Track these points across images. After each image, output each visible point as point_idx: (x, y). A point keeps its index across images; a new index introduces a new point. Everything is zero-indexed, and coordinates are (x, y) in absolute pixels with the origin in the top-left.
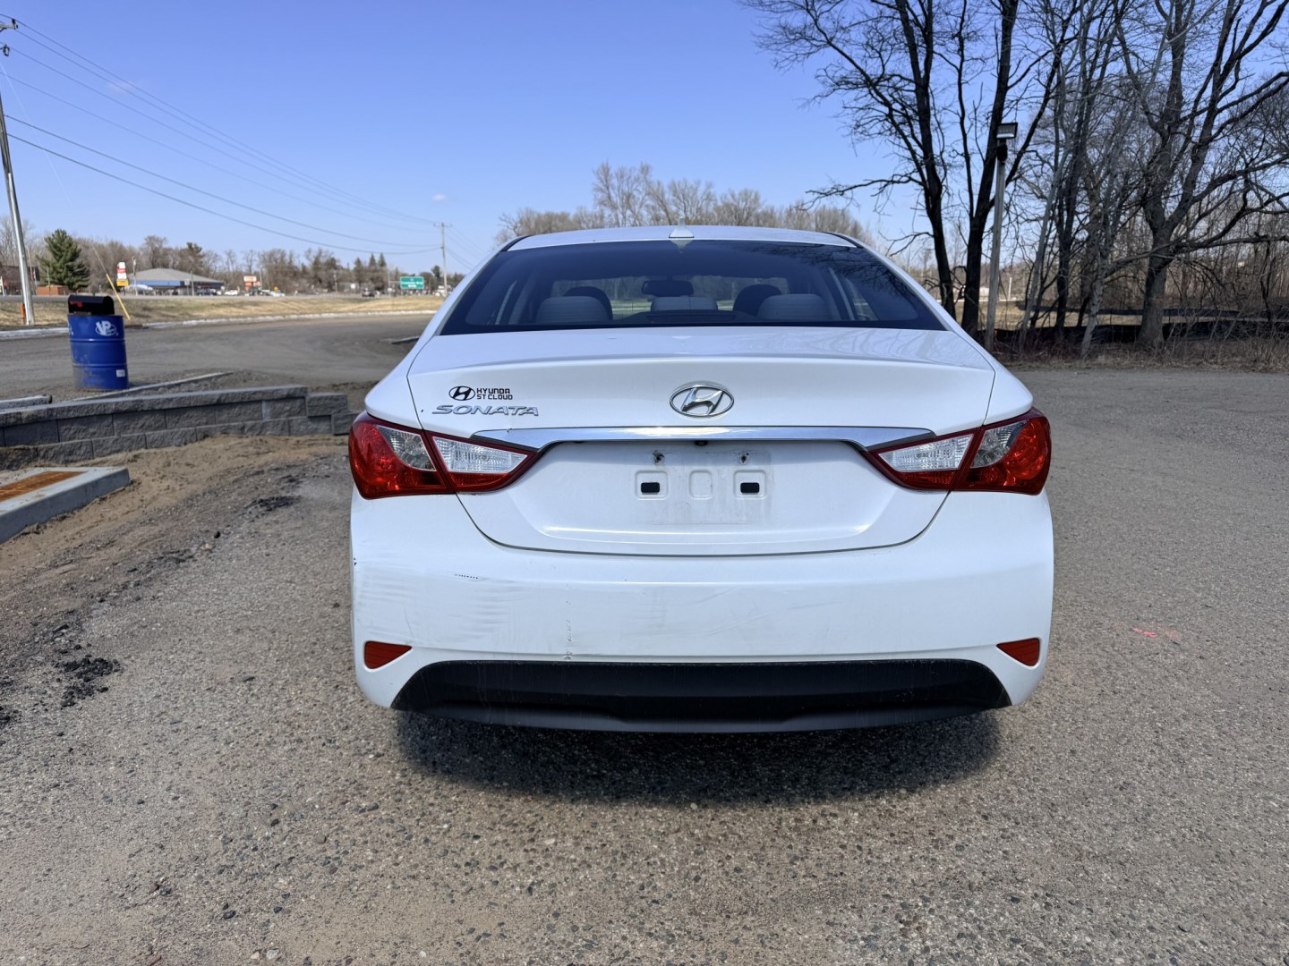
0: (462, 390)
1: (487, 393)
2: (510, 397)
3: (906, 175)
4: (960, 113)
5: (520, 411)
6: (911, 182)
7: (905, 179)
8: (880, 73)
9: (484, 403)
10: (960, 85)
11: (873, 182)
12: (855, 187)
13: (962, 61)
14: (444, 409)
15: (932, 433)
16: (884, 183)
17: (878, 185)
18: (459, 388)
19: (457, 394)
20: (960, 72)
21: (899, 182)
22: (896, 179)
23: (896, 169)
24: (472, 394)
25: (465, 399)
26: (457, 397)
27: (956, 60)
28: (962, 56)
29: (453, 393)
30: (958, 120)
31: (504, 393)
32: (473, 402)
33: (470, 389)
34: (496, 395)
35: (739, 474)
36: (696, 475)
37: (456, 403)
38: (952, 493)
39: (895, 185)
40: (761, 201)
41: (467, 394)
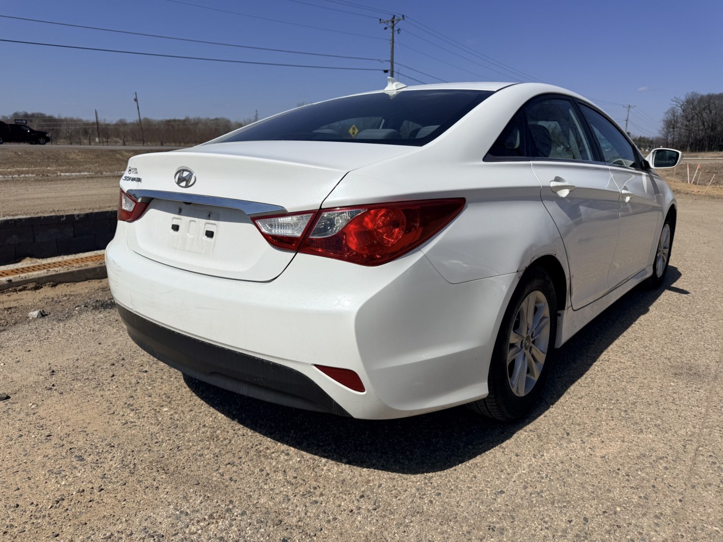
15: (286, 211)
35: (207, 225)
36: (192, 222)
38: (298, 254)
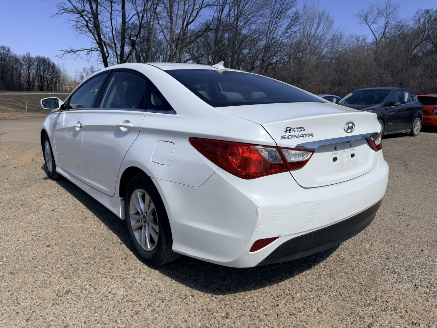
0: (288, 129)
1: (297, 129)
2: (304, 130)
3: (96, 48)
4: (112, 28)
5: (308, 136)
6: (98, 51)
7: (96, 50)
8: (83, 8)
9: (296, 133)
10: (111, 19)
11: (85, 50)
12: (79, 50)
13: (112, 10)
14: (284, 137)
16: (89, 51)
17: (87, 51)
18: (287, 128)
19: (287, 130)
20: (111, 14)
21: (94, 51)
22: (93, 49)
23: (92, 45)
24: (292, 130)
25: (290, 132)
26: (287, 132)
27: (109, 9)
28: (112, 9)
29: (285, 130)
30: (111, 31)
31: (302, 129)
32: (293, 133)
33: (291, 128)
34: (300, 130)
37: (287, 135)
39: (93, 51)
40: (11, 51)
41: (290, 130)
